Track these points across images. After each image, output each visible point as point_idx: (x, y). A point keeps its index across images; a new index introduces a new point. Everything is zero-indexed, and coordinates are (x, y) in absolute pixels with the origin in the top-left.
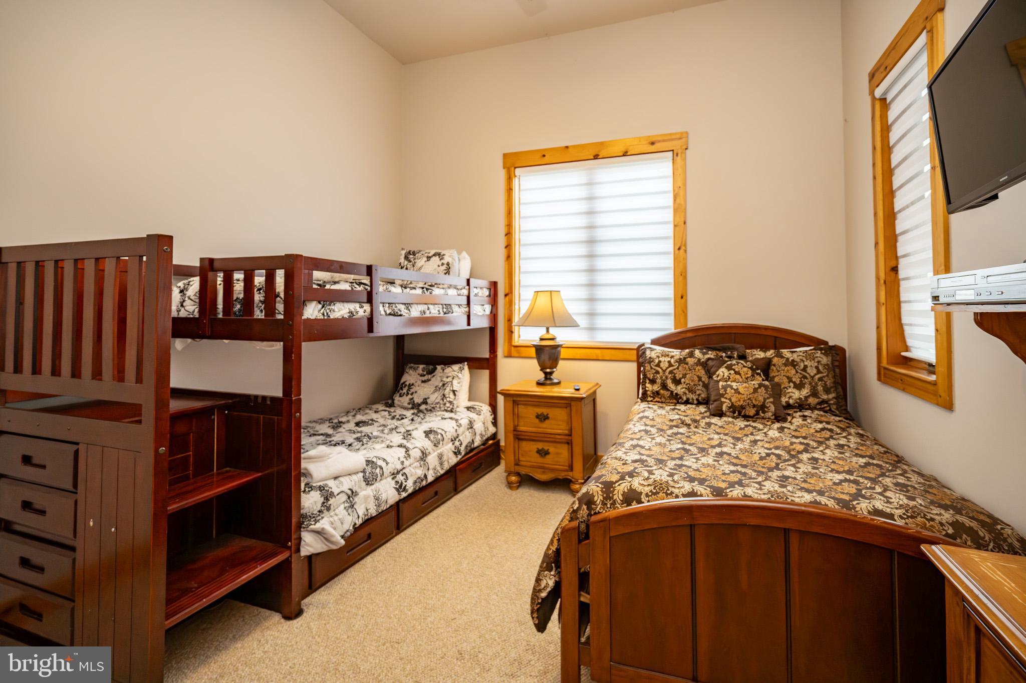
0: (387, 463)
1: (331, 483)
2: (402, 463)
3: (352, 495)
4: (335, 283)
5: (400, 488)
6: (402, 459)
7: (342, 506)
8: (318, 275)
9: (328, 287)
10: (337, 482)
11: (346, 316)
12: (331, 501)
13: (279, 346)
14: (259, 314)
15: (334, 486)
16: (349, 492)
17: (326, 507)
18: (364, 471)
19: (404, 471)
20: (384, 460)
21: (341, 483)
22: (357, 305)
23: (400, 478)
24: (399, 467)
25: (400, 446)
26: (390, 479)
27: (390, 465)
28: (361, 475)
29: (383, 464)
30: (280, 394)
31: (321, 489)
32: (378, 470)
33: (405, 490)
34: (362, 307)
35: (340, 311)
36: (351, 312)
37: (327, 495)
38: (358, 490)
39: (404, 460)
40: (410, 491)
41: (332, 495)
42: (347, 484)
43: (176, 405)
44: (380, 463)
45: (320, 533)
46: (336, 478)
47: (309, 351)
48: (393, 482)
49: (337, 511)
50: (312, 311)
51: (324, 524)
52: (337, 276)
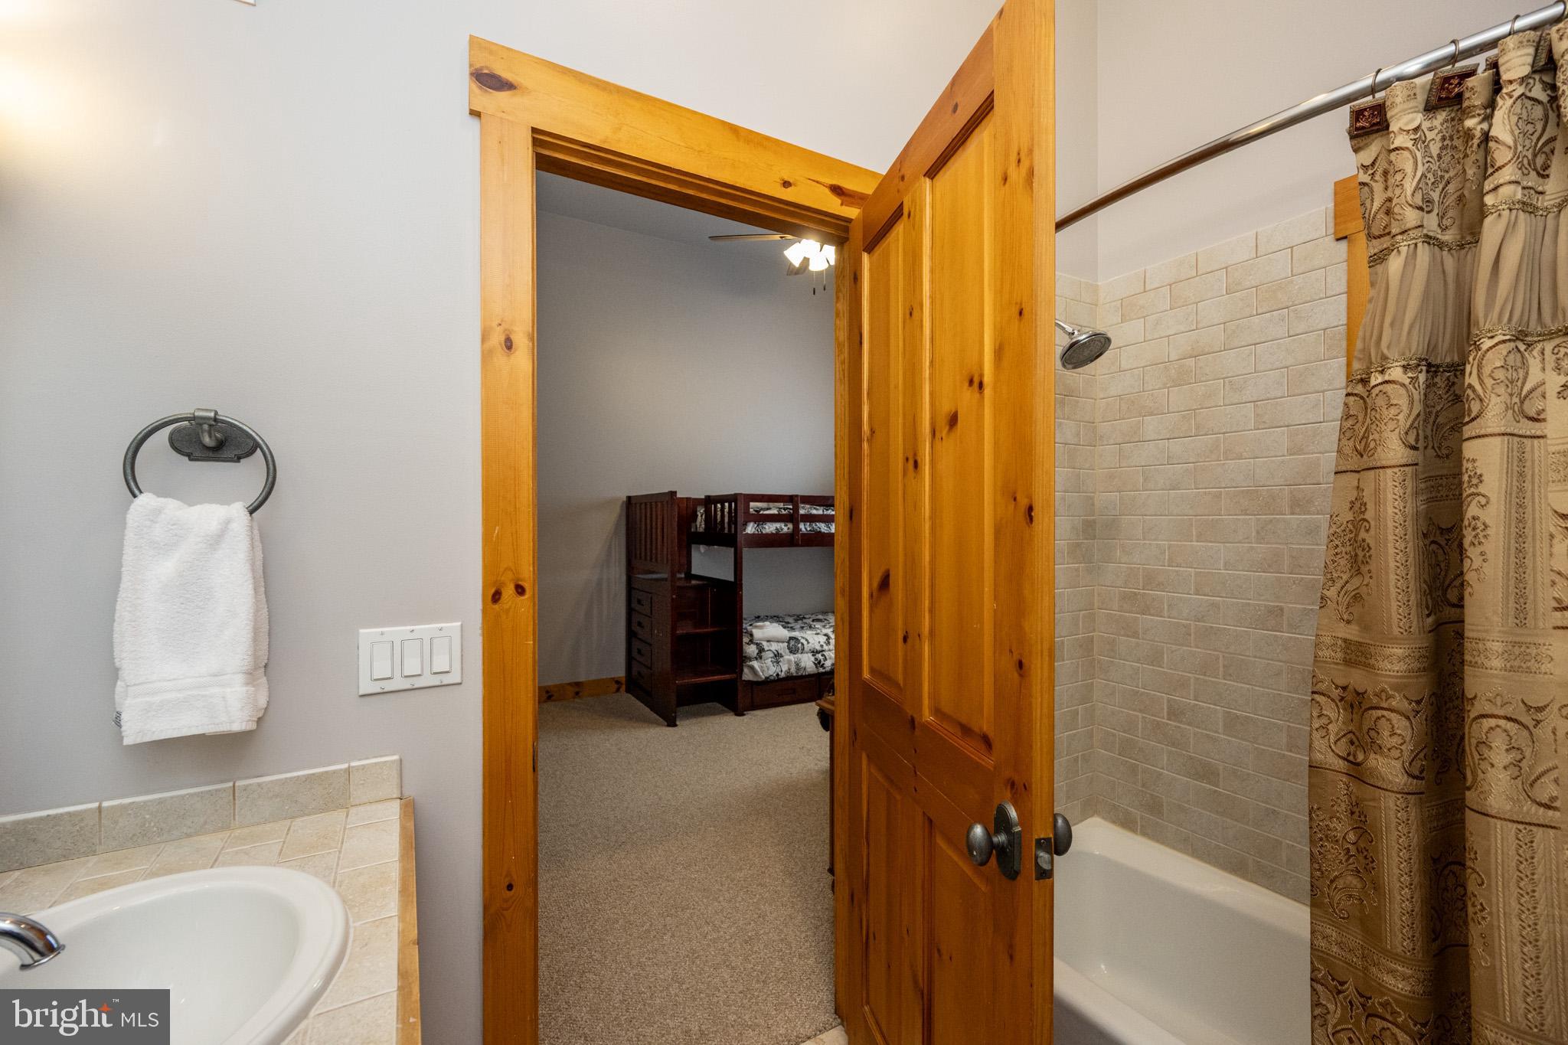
0: (808, 643)
1: (765, 644)
2: (822, 646)
3: (777, 656)
4: (768, 509)
5: (818, 664)
6: (822, 643)
7: (770, 660)
8: (752, 504)
9: (761, 512)
10: (768, 644)
11: (774, 532)
12: (763, 654)
13: (733, 549)
14: (726, 531)
15: (765, 645)
16: (776, 653)
17: (759, 657)
18: (788, 642)
19: (824, 653)
20: (807, 640)
21: (771, 645)
22: (783, 525)
23: (819, 656)
24: (818, 648)
25: (825, 635)
26: (810, 655)
27: (810, 645)
28: (786, 644)
29: (805, 643)
30: (732, 579)
31: (757, 644)
32: (800, 645)
33: (822, 666)
34: (786, 526)
35: (770, 528)
36: (777, 529)
37: (761, 650)
38: (783, 654)
39: (825, 645)
40: (828, 669)
41: (763, 649)
42: (774, 647)
43: (694, 582)
44: (803, 641)
45: (752, 668)
46: (768, 641)
47: (747, 553)
48: (813, 659)
49: (766, 661)
50: (751, 529)
51: (755, 664)
52: (771, 505)
